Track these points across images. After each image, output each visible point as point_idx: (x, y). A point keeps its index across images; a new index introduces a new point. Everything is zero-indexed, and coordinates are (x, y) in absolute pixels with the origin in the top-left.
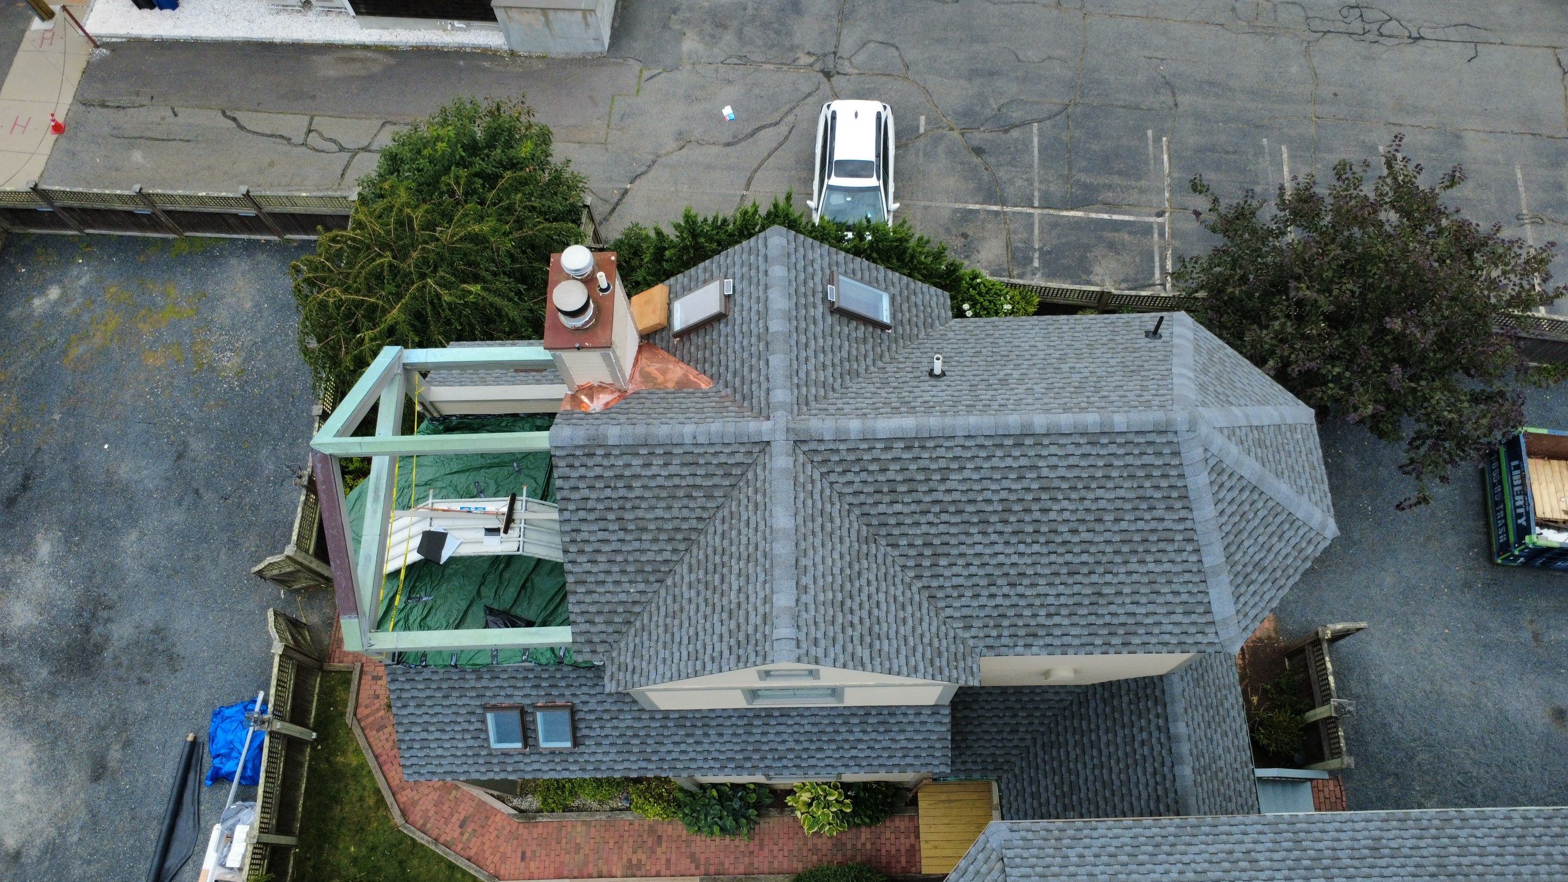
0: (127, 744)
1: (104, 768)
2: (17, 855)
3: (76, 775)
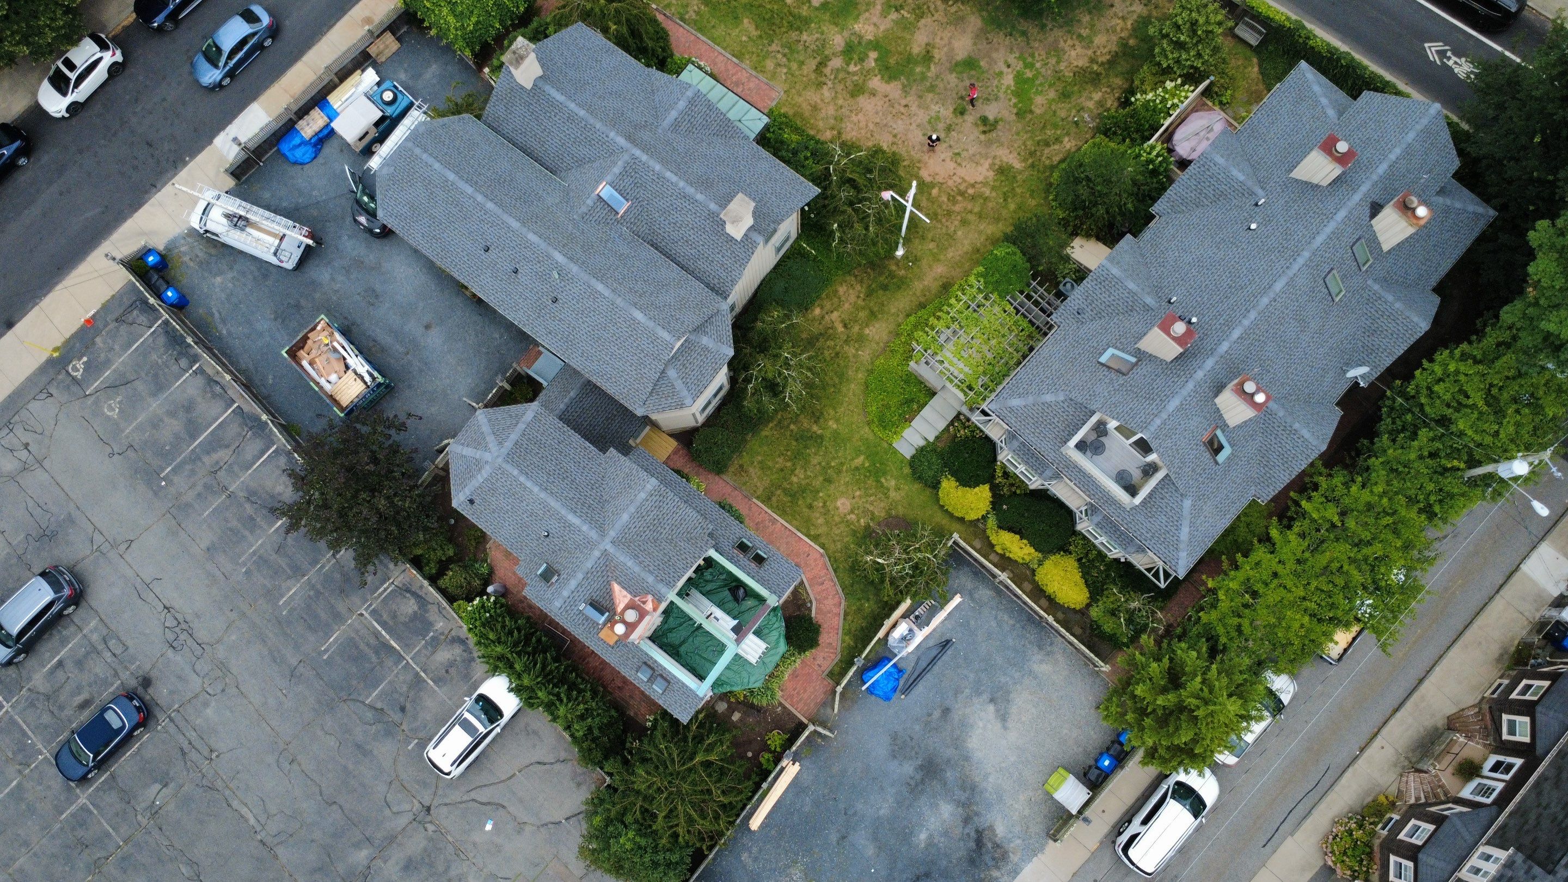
0: (930, 715)
1: (943, 711)
2: (992, 700)
3: (956, 716)
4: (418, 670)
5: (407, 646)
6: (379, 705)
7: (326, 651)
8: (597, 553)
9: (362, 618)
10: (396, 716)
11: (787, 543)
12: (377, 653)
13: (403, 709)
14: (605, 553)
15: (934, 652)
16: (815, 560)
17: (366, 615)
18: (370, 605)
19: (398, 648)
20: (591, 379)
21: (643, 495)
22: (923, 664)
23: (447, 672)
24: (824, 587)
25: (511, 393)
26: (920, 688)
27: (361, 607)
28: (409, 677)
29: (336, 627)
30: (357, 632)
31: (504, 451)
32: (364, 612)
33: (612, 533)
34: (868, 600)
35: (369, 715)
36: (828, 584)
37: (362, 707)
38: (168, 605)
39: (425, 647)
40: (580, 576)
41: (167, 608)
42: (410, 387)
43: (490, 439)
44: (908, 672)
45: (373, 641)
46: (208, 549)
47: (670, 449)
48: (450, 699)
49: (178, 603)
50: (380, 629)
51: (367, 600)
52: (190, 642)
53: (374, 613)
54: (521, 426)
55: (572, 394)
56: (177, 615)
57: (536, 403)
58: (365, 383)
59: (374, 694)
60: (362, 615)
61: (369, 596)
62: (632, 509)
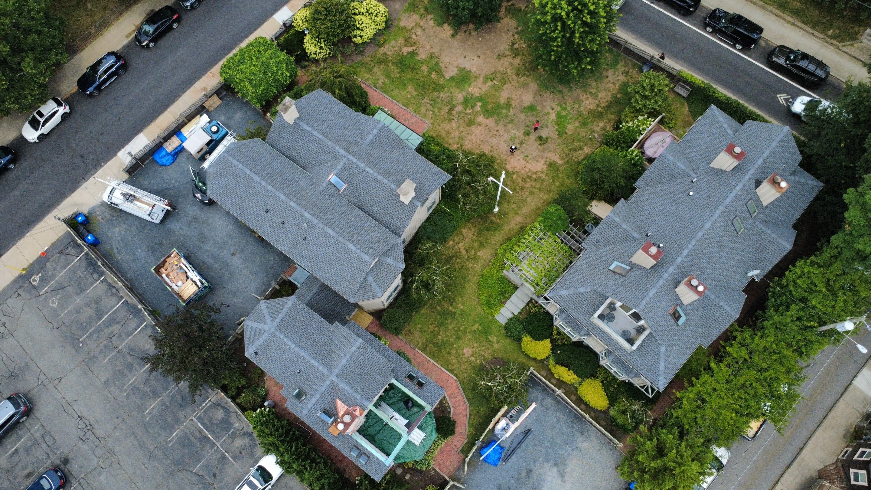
1: (527, 472)
4: (224, 452)
5: (218, 438)
6: (201, 473)
7: (171, 441)
8: (327, 382)
9: (192, 421)
10: (210, 479)
11: (436, 374)
12: (200, 442)
13: (214, 475)
14: (332, 382)
15: (521, 437)
16: (452, 384)
17: (195, 420)
18: (197, 414)
19: (212, 439)
20: (325, 282)
21: (354, 348)
22: (515, 444)
23: (240, 452)
24: (457, 399)
25: (280, 291)
26: (513, 459)
27: (192, 415)
28: (218, 456)
29: (177, 427)
30: (189, 430)
31: (275, 324)
32: (193, 418)
33: (337, 371)
34: (483, 407)
35: (195, 479)
36: (460, 398)
37: (191, 474)
38: (81, 416)
39: (228, 438)
40: (318, 396)
41: (80, 417)
42: (223, 288)
43: (268, 317)
44: (507, 448)
45: (198, 435)
46: (105, 382)
47: (369, 322)
48: (242, 469)
49: (86, 414)
50: (202, 427)
51: (195, 412)
52: (93, 437)
53: (199, 419)
54: (285, 310)
55: (314, 291)
56: (86, 422)
57: (293, 296)
58: (198, 286)
59: (198, 467)
60: (192, 420)
61: (196, 409)
62: (348, 356)
